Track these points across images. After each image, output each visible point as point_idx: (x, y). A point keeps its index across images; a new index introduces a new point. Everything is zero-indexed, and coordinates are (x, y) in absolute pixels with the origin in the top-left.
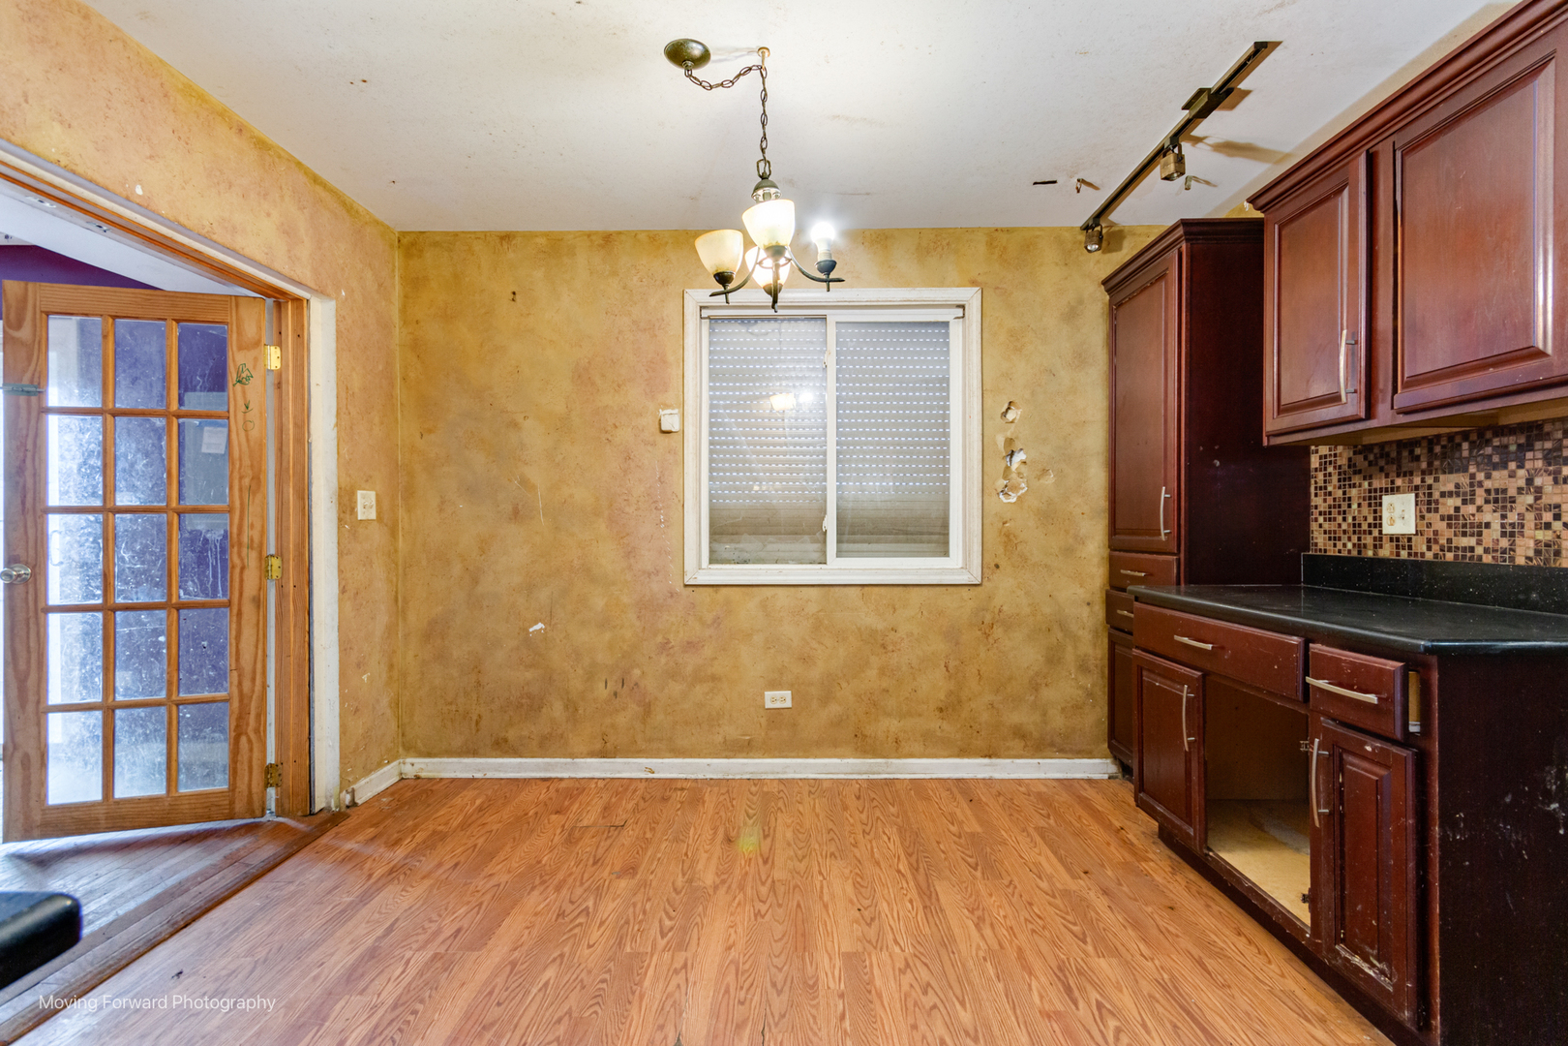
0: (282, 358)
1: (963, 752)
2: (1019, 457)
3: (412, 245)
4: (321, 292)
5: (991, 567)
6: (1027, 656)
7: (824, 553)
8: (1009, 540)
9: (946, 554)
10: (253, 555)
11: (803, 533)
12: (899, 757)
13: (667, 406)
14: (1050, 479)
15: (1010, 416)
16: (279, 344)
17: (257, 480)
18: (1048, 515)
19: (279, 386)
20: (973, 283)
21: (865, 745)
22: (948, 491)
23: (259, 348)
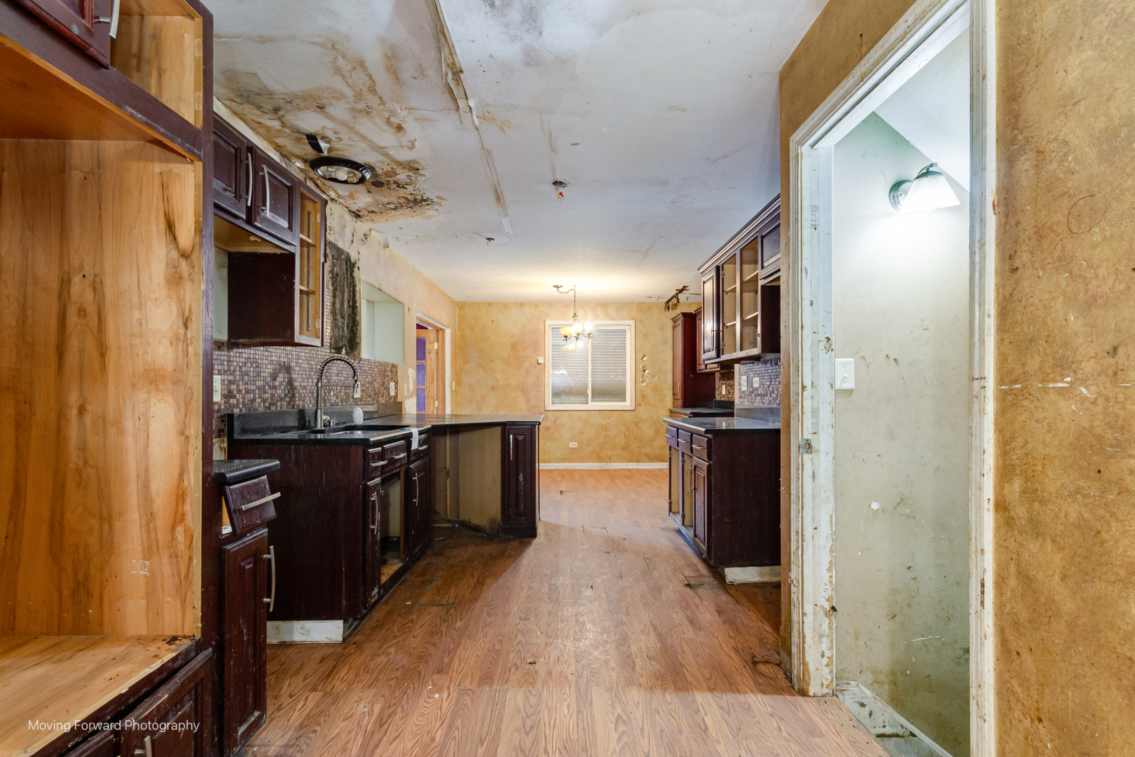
0: (438, 345)
1: (630, 461)
2: (647, 372)
3: (461, 306)
4: (448, 326)
5: (637, 405)
6: (648, 431)
7: (588, 401)
8: (644, 397)
9: (625, 401)
10: (432, 400)
11: (581, 395)
12: (611, 462)
13: (539, 356)
14: (656, 378)
15: (644, 359)
16: (438, 342)
17: (433, 379)
18: (656, 389)
19: (437, 353)
20: (633, 319)
21: (599, 459)
22: (625, 381)
23: (433, 343)
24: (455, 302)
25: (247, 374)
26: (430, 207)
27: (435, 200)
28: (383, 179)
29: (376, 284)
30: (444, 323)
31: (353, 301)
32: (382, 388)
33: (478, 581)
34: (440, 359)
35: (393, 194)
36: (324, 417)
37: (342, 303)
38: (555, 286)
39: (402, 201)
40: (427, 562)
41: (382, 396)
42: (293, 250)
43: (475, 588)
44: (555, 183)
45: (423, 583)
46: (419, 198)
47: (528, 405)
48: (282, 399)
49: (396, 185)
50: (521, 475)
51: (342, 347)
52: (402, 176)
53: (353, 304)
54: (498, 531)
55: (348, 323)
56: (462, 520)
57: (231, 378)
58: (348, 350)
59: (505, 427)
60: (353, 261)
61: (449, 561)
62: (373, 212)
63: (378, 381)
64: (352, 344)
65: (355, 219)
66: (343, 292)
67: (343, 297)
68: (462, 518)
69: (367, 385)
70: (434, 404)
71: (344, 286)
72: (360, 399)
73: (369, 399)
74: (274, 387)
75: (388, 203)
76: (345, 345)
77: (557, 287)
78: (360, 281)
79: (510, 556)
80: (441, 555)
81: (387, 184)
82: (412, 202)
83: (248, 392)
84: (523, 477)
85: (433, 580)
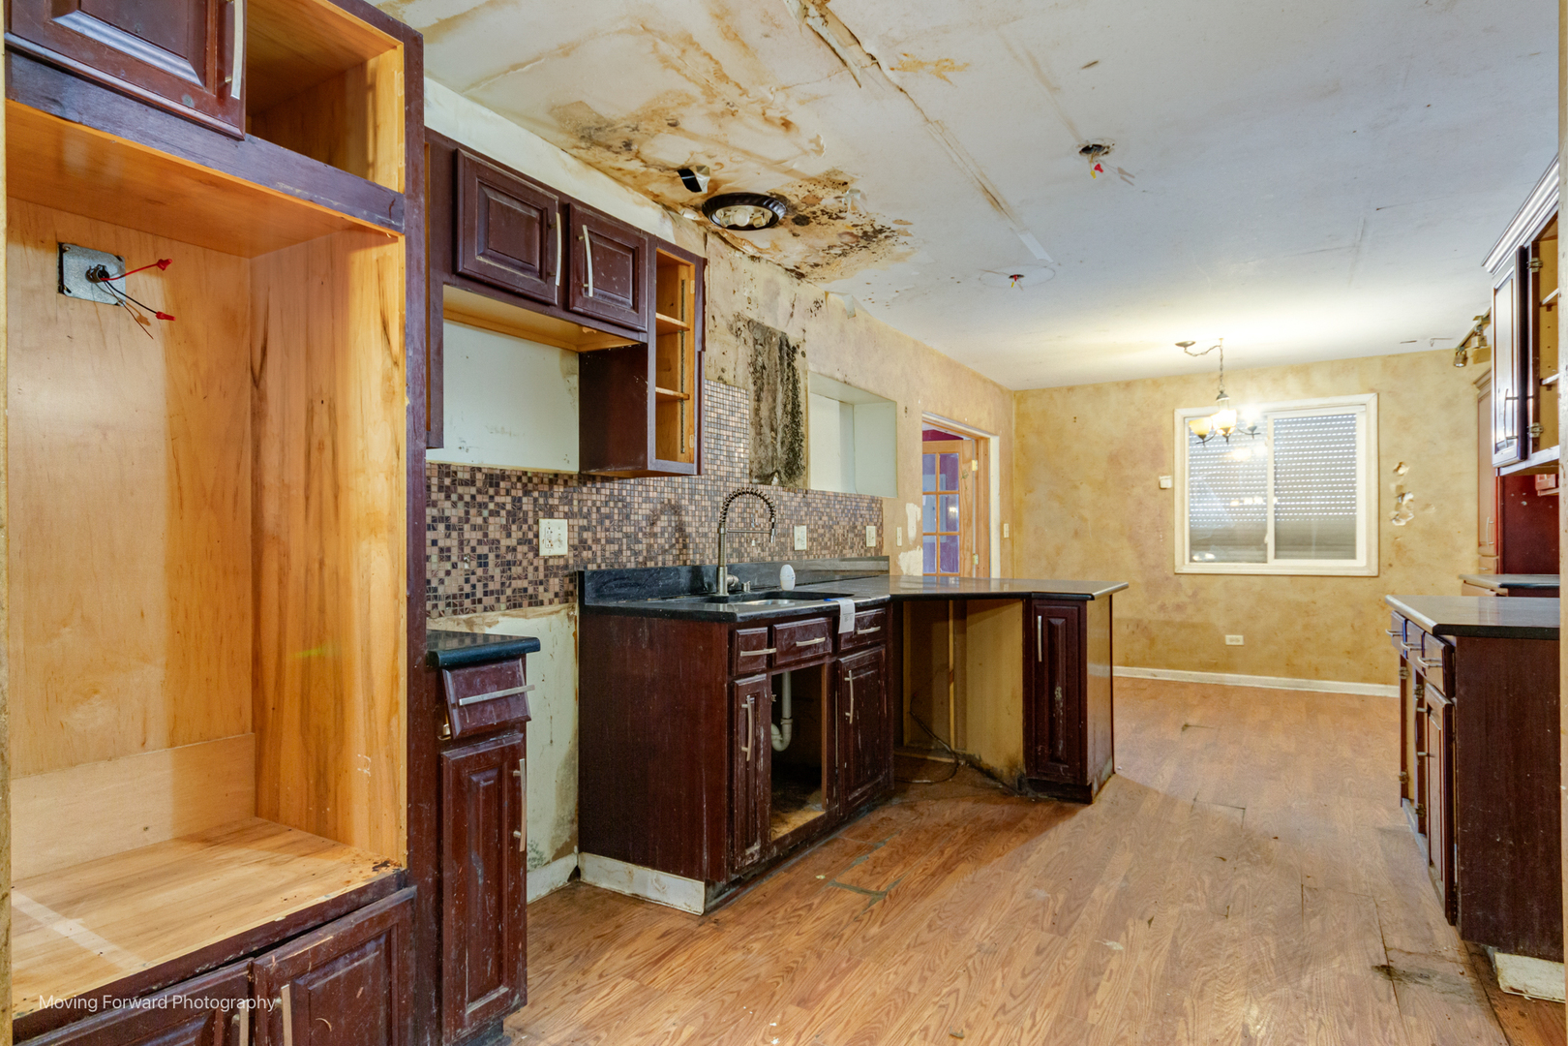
0: (978, 465)
1: (1365, 680)
2: (1407, 497)
3: (1020, 396)
4: (995, 434)
5: (1385, 566)
7: (1266, 556)
8: (1400, 549)
9: (1353, 557)
10: (969, 554)
11: (1252, 545)
12: (1318, 679)
13: (1163, 474)
14: (1432, 510)
15: (1401, 471)
16: (977, 459)
17: (970, 520)
18: (1431, 533)
19: (977, 478)
20: (1372, 390)
21: (1292, 670)
22: (1354, 517)
23: (970, 461)
24: (1010, 391)
25: (609, 516)
26: (892, 241)
27: (894, 227)
28: (806, 212)
29: (838, 375)
30: (984, 428)
31: (793, 404)
32: (851, 535)
33: (944, 865)
34: (982, 487)
35: (829, 231)
36: (729, 578)
37: (773, 409)
38: (1179, 345)
39: (847, 239)
40: (884, 816)
41: (851, 548)
42: (642, 338)
43: (933, 875)
44: (1086, 150)
45: (859, 848)
46: (869, 229)
47: (1142, 563)
48: (665, 552)
49: (826, 217)
50: (1059, 689)
51: (773, 474)
52: (829, 200)
53: (793, 409)
54: (1019, 781)
55: (783, 438)
56: (970, 756)
57: (585, 522)
58: (784, 478)
59: (1031, 602)
60: (792, 344)
61: (918, 821)
62: (817, 265)
63: (843, 523)
64: (792, 469)
65: (796, 281)
66: (775, 391)
67: (774, 400)
68: (970, 751)
69: (821, 531)
70: (972, 560)
71: (775, 384)
72: (807, 552)
73: (826, 552)
74: (655, 535)
75: (830, 247)
76: (777, 471)
77: (1184, 345)
78: (806, 373)
79: (1025, 830)
80: (912, 808)
81: (814, 218)
82: (862, 237)
83: (609, 541)
84: (1062, 692)
85: (876, 848)
